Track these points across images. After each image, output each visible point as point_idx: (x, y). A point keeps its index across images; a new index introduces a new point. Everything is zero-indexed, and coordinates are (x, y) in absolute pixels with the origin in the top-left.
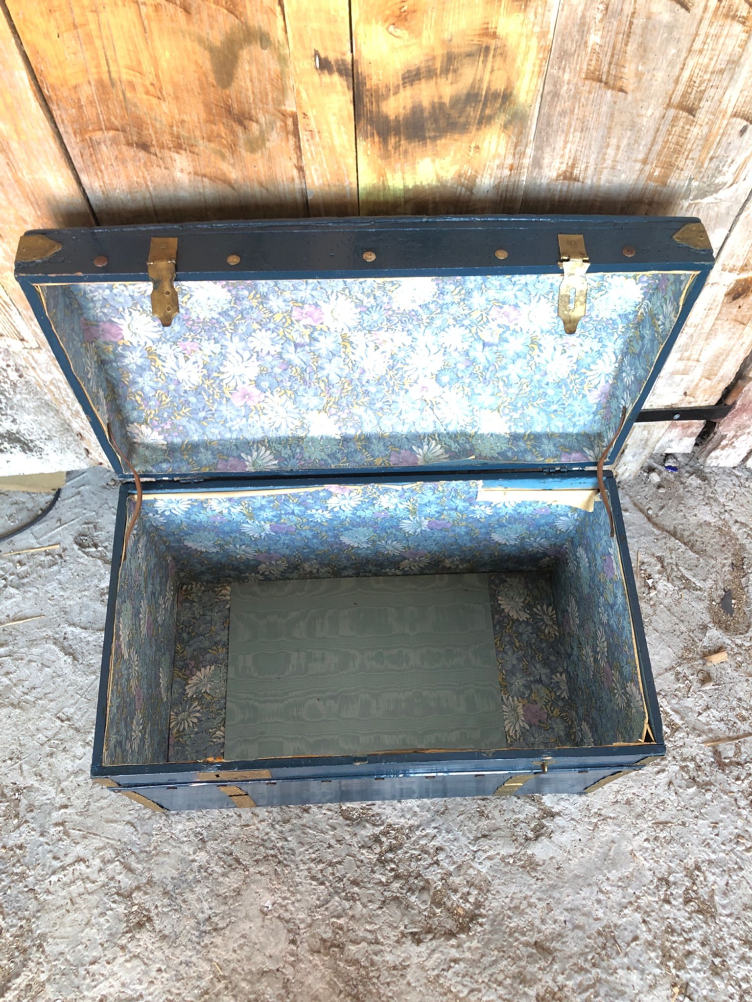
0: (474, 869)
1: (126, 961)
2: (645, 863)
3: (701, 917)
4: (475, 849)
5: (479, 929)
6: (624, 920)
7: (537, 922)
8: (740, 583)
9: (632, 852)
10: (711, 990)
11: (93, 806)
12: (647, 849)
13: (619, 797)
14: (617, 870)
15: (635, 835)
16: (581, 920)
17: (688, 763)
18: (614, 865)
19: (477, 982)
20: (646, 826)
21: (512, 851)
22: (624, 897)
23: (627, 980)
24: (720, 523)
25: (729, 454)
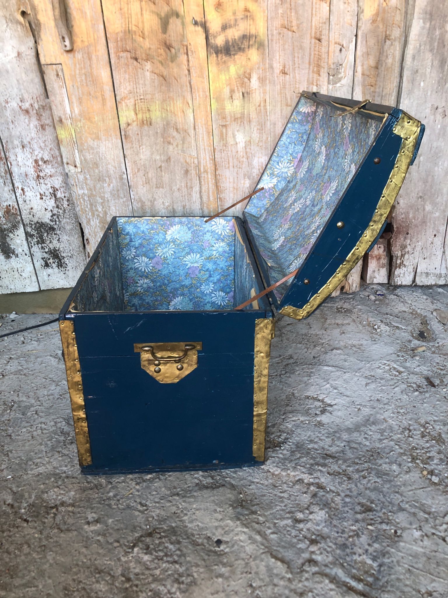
0: (284, 426)
1: (59, 457)
2: (393, 422)
3: (434, 442)
4: (283, 417)
5: (288, 446)
6: (384, 445)
7: (326, 447)
8: (428, 329)
9: (384, 419)
11: (55, 406)
12: (393, 417)
13: (372, 398)
14: (376, 426)
15: (384, 412)
16: (355, 446)
17: (412, 385)
18: (374, 423)
19: (287, 466)
20: (391, 407)
21: (306, 418)
22: (382, 436)
23: (390, 468)
24: (411, 311)
25: (404, 273)
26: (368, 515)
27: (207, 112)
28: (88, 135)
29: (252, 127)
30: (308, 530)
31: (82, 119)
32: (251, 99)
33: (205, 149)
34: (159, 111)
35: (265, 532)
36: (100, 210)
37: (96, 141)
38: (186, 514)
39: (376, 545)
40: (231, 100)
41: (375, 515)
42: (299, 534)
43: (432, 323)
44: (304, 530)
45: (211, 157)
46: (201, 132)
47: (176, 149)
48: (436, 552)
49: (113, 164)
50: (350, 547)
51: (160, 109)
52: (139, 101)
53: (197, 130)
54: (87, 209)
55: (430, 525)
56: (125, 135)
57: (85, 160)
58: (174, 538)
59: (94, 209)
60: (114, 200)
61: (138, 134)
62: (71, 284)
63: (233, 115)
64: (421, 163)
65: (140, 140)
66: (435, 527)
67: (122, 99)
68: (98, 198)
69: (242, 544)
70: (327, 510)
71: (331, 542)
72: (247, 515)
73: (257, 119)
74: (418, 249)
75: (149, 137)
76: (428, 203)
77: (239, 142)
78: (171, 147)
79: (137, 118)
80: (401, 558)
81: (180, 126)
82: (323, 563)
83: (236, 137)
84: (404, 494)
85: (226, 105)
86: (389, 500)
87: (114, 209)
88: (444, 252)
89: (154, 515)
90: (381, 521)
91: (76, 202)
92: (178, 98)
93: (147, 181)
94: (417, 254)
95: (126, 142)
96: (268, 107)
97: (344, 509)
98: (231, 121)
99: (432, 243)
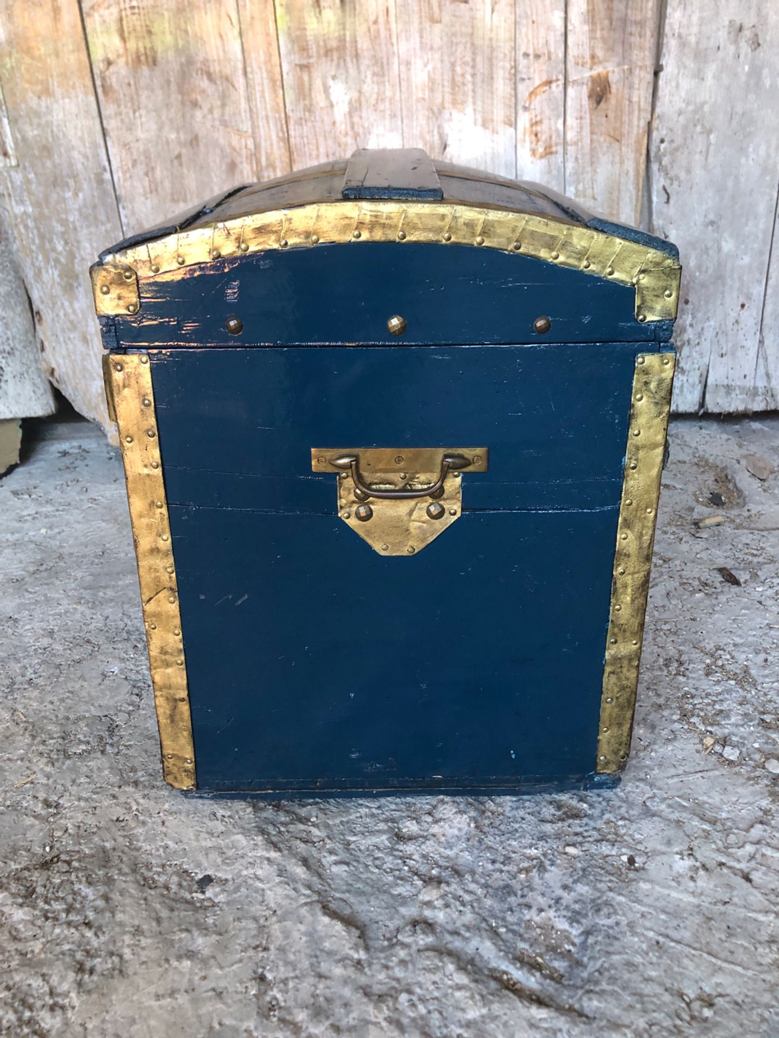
3: (733, 682)
8: (729, 489)
10: (767, 743)
17: (690, 581)
24: (696, 460)
25: (682, 386)
26: (569, 826)
27: (268, 35)
28: (27, 86)
29: (363, 68)
30: (424, 856)
31: (14, 51)
32: (357, 7)
33: (267, 117)
34: (171, 33)
35: (319, 861)
36: (60, 248)
37: (43, 98)
38: (144, 823)
39: (582, 889)
40: (317, 10)
41: (586, 824)
42: (401, 866)
43: (737, 478)
44: (416, 857)
45: (281, 134)
46: (258, 79)
47: (210, 117)
48: (726, 903)
49: (82, 149)
50: (519, 893)
51: (173, 29)
52: (129, 12)
53: (250, 76)
54: (34, 248)
55: (714, 846)
56: (103, 86)
57: (24, 139)
58: (101, 873)
59: (48, 246)
60: (88, 227)
61: (129, 84)
62: (14, 411)
63: (322, 43)
64: (712, 148)
65: (135, 97)
66: (725, 850)
67: (92, 8)
68: (55, 224)
69: (260, 885)
70: (473, 813)
71: (474, 881)
72: (284, 824)
73: (372, 52)
74: (709, 334)
75: (153, 90)
76: (726, 235)
77: (337, 103)
78: (199, 114)
79: (126, 49)
80: (639, 915)
81: (215, 68)
82: (450, 927)
83: (331, 91)
84: (659, 783)
85: (308, 19)
86: (621, 794)
87: (87, 245)
88: (761, 342)
89: (69, 825)
90: (600, 837)
91: (10, 232)
92: (208, 5)
93: (153, 187)
94: (706, 345)
95: (107, 101)
96: (393, 26)
97: (514, 812)
98: (319, 56)
99: (737, 322)
